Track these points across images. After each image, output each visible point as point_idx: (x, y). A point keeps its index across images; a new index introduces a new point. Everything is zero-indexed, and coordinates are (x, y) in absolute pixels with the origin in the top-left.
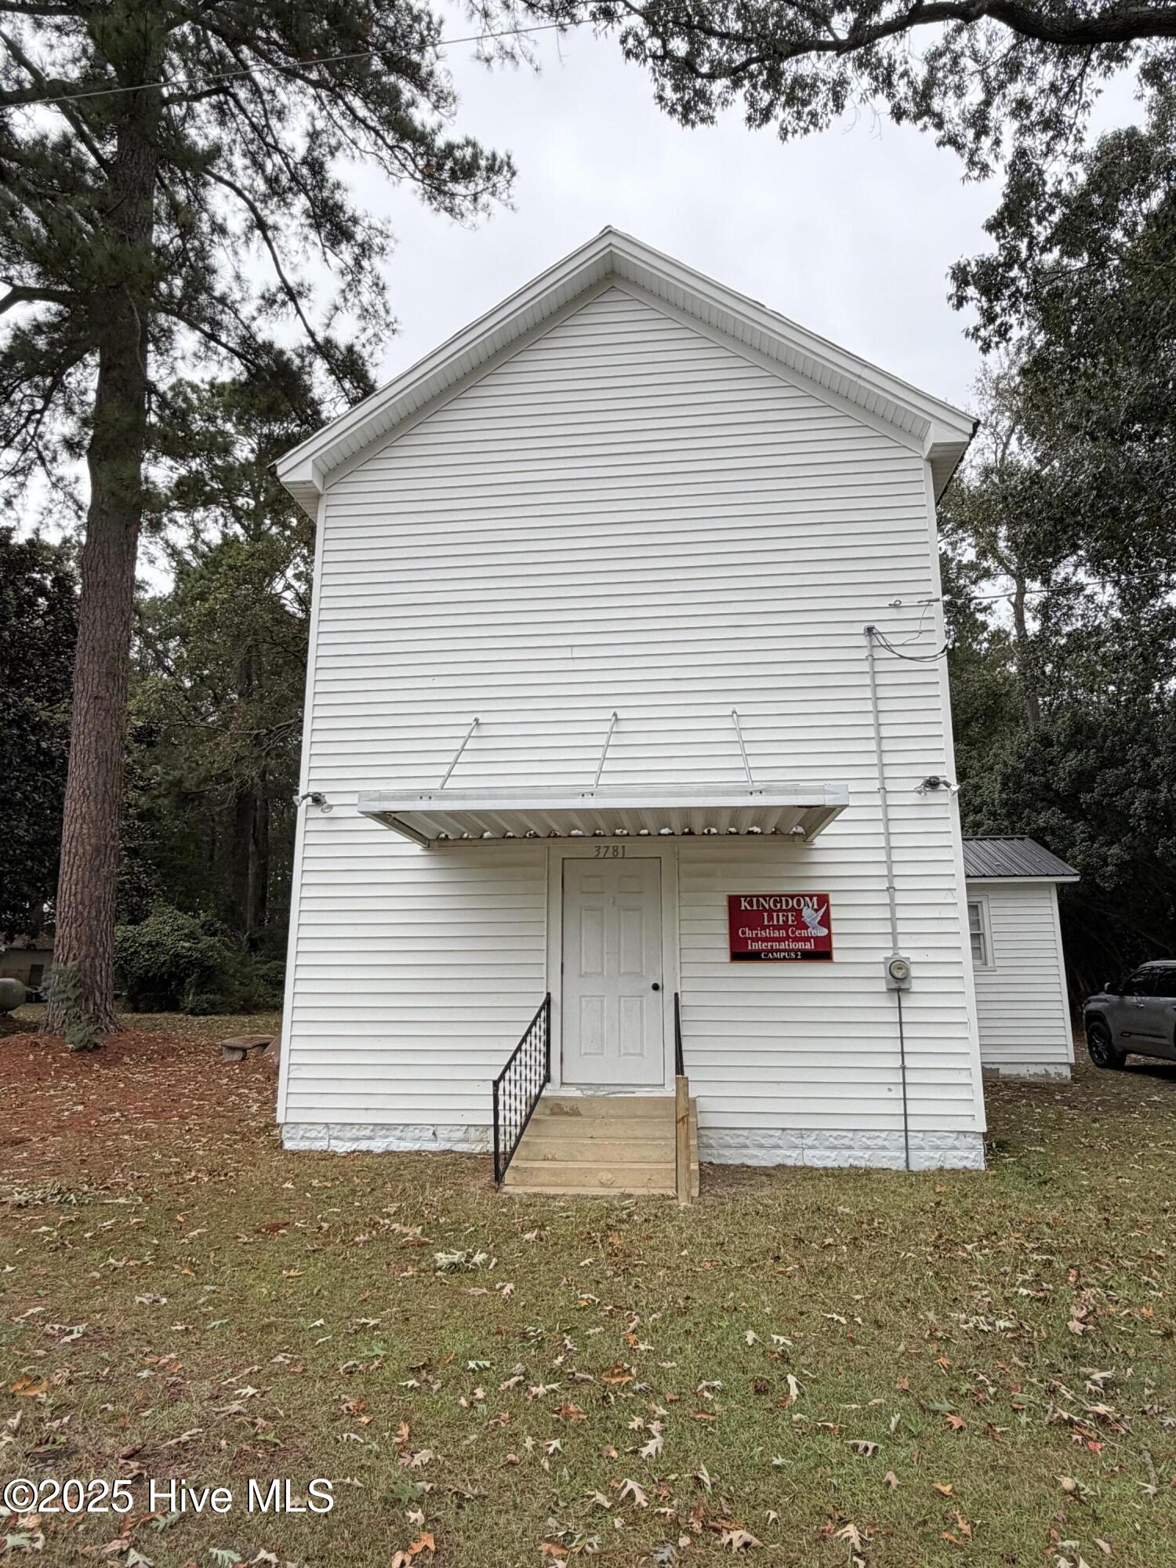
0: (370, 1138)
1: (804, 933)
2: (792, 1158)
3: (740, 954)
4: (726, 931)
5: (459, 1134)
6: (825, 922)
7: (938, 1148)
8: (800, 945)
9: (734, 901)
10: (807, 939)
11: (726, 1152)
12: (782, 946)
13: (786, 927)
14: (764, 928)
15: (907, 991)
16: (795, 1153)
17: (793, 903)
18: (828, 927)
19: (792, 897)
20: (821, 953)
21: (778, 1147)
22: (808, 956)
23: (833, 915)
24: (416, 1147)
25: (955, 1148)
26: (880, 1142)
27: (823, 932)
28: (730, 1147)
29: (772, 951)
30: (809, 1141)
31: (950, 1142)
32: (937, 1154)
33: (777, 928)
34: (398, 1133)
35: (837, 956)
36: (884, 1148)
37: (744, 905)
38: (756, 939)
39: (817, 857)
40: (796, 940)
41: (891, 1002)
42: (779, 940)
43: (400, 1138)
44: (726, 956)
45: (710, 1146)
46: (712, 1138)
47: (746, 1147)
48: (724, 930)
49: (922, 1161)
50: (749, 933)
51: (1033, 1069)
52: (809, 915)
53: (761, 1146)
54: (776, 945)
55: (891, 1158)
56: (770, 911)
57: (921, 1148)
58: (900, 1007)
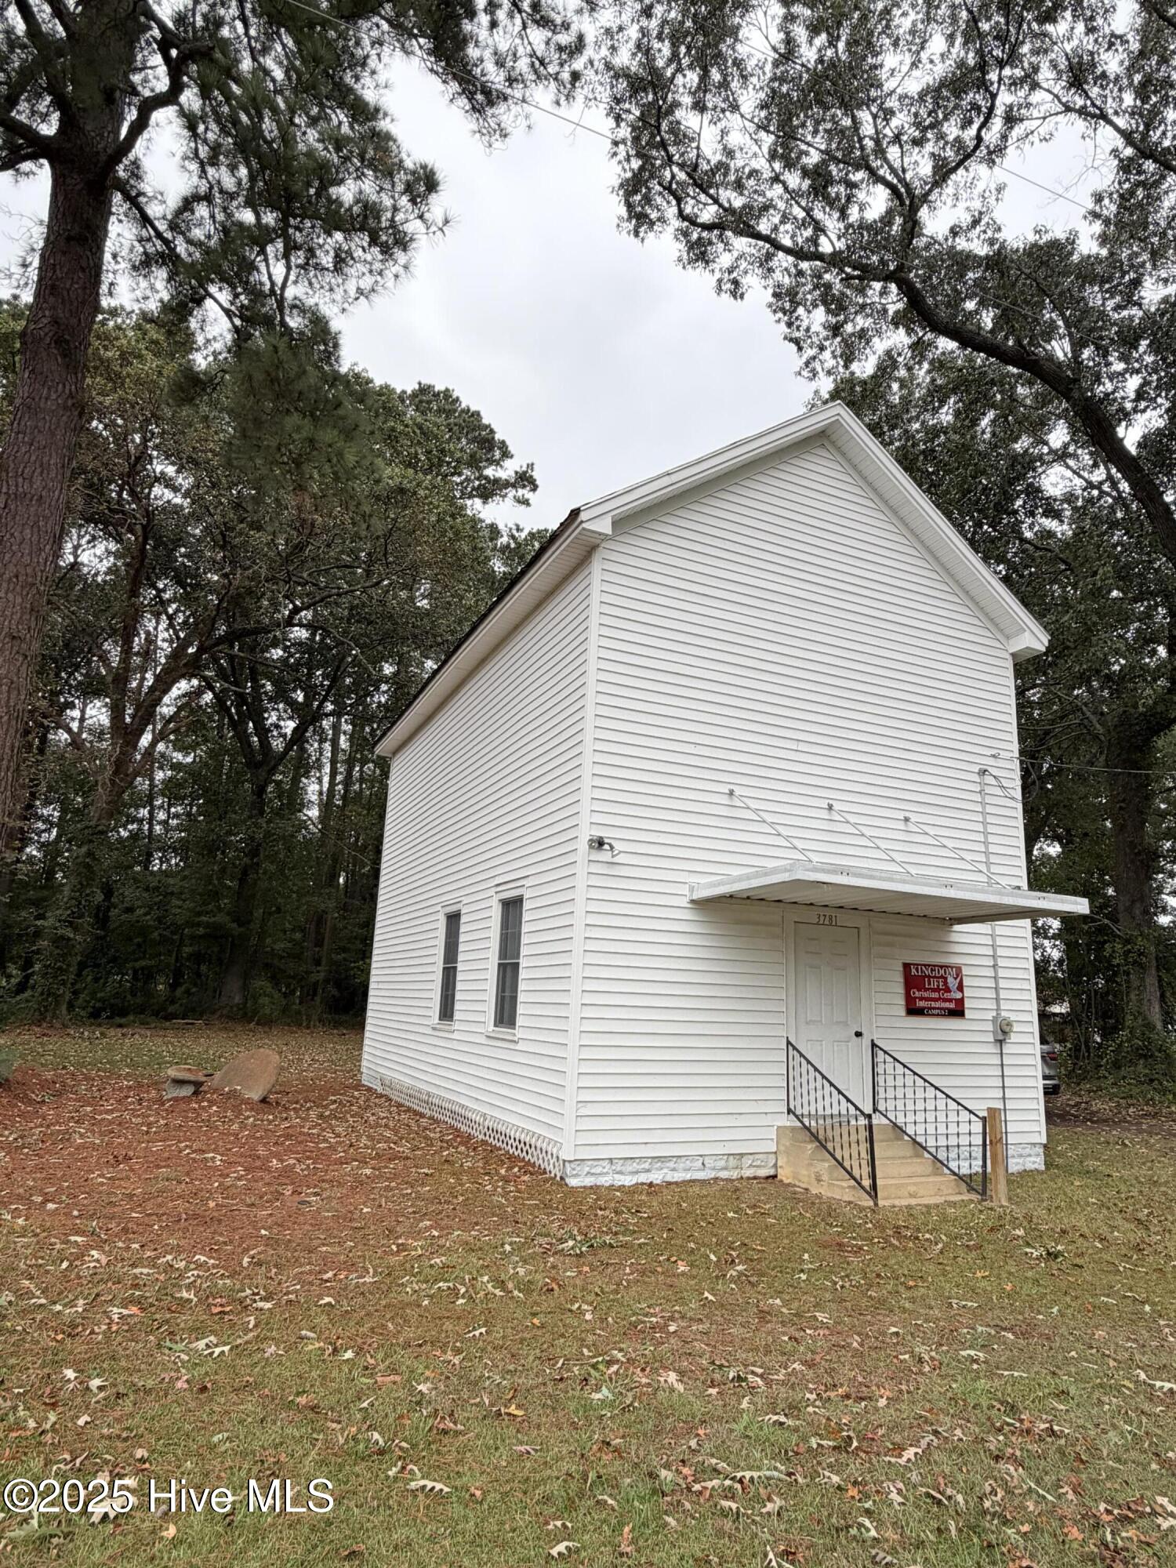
0: (648, 1171)
1: (949, 996)
3: (913, 1011)
4: (903, 991)
5: (722, 1163)
6: (961, 988)
7: (1021, 1156)
8: (947, 1005)
9: (907, 966)
10: (950, 1000)
12: (937, 1005)
13: (937, 990)
14: (926, 990)
15: (1005, 1041)
17: (942, 972)
18: (962, 991)
19: (941, 967)
20: (958, 1012)
22: (950, 1014)
23: (964, 983)
24: (688, 1176)
25: (1029, 1155)
27: (959, 996)
29: (931, 1008)
31: (1028, 1151)
32: (1021, 1161)
33: (934, 990)
34: (671, 1165)
35: (967, 1013)
37: (914, 971)
38: (921, 999)
39: (954, 936)
40: (945, 1000)
41: (996, 1049)
42: (935, 1000)
43: (674, 1170)
44: (903, 1013)
48: (901, 990)
50: (916, 994)
52: (951, 982)
54: (933, 1004)
56: (929, 977)
57: (1013, 1157)
58: (1002, 1054)
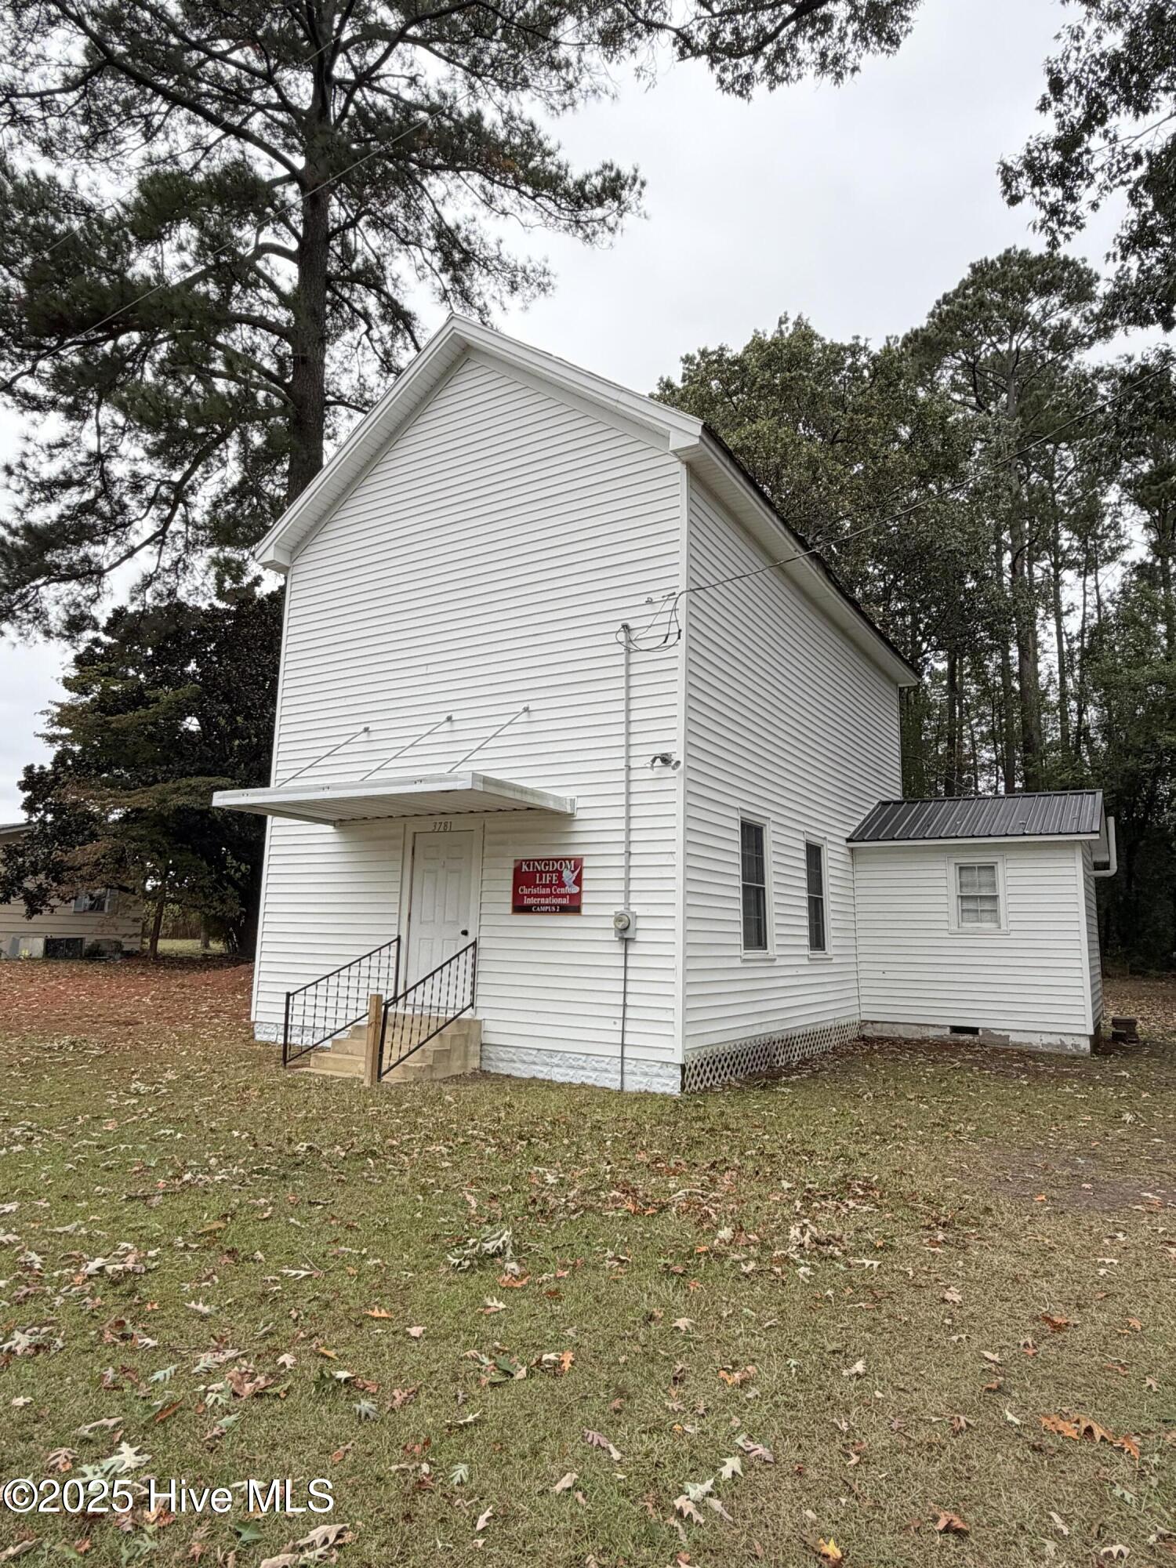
1: (563, 891)
2: (542, 1072)
3: (520, 908)
4: (510, 888)
6: (578, 881)
7: (646, 1074)
8: (560, 901)
9: (518, 865)
10: (563, 896)
11: (501, 1065)
12: (547, 901)
13: (550, 885)
14: (536, 886)
15: (632, 940)
16: (545, 1069)
17: (557, 866)
18: (580, 885)
19: (557, 860)
20: (573, 907)
21: (534, 1063)
22: (564, 910)
23: (584, 876)
25: (658, 1075)
26: (603, 1065)
27: (575, 890)
28: (502, 1060)
29: (540, 905)
30: (555, 1061)
31: (655, 1070)
32: (645, 1080)
33: (545, 886)
35: (585, 910)
36: (606, 1071)
37: (525, 868)
38: (529, 896)
39: (578, 827)
40: (557, 896)
41: (619, 949)
42: (546, 896)
44: (509, 909)
45: (490, 1059)
46: (491, 1052)
47: (513, 1061)
49: (633, 1085)
50: (526, 891)
51: (1047, 1039)
52: (568, 876)
53: (524, 1062)
54: (543, 901)
55: (611, 1080)
56: (541, 872)
57: (633, 1073)
58: (626, 954)
